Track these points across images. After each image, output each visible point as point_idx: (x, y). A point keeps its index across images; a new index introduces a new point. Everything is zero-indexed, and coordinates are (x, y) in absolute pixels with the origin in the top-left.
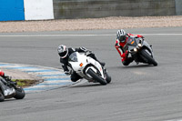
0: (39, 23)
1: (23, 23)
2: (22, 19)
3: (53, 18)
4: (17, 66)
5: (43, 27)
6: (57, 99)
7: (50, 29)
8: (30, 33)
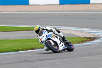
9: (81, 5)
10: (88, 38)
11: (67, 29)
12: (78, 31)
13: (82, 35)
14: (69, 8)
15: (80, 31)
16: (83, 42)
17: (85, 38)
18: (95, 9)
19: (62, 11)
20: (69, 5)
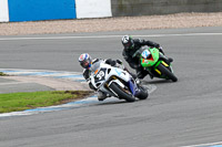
0: (94, 22)
1: (74, 22)
2: (72, 17)
3: (110, 15)
4: (67, 74)
5: (99, 26)
6: (118, 114)
7: (108, 28)
8: (83, 33)
9: (56, 22)
10: (73, 93)
11: (27, 75)
12: (51, 77)
13: (60, 86)
14: (30, 30)
15: (57, 78)
16: (62, 101)
17: (67, 92)
18: (87, 30)
19: (16, 36)
20: (31, 23)
